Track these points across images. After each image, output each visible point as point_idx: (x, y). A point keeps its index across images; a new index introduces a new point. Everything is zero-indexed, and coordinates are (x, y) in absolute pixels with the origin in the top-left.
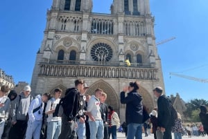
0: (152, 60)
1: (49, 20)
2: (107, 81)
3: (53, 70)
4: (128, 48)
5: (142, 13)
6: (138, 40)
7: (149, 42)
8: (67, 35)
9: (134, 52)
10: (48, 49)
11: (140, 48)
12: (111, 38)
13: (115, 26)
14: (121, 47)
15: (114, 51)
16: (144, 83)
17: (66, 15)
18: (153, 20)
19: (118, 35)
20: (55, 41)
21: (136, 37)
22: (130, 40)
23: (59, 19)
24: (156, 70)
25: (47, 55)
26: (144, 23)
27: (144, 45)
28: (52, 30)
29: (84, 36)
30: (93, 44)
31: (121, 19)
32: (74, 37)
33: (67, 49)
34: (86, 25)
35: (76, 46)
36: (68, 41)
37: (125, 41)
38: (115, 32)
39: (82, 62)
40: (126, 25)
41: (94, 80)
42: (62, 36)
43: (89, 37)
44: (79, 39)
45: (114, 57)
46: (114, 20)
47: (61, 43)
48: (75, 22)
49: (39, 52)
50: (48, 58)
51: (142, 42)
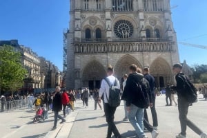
0: (170, 34)
2: (133, 55)
3: (85, 48)
4: (148, 23)
6: (156, 16)
7: (166, 17)
8: (91, 15)
9: (153, 28)
10: (77, 29)
11: (158, 23)
12: (132, 15)
13: (135, 3)
14: (142, 23)
15: (135, 27)
16: (164, 54)
19: (138, 11)
20: (82, 20)
21: (154, 13)
22: (149, 16)
25: (79, 35)
27: (162, 20)
28: (77, 10)
29: (108, 15)
30: (115, 21)
32: (98, 15)
33: (93, 27)
35: (101, 24)
36: (93, 20)
37: (145, 17)
38: (135, 8)
39: (109, 40)
42: (88, 15)
43: (112, 15)
44: (103, 17)
45: (136, 33)
47: (87, 23)
48: (97, 0)
49: (68, 32)
50: (80, 37)
51: (159, 17)
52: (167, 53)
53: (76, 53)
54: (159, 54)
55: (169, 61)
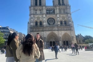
0: (70, 23)
1: (30, 10)
3: (35, 29)
4: (61, 19)
5: (66, 4)
6: (65, 16)
7: (69, 16)
8: (38, 16)
9: (63, 20)
10: (32, 22)
11: (65, 19)
12: (54, 16)
13: (55, 11)
15: (56, 20)
17: (36, 8)
18: (70, 7)
19: (57, 14)
20: (34, 18)
21: (64, 14)
22: (62, 16)
23: (34, 9)
24: (72, 27)
25: (32, 24)
26: (67, 8)
27: (67, 17)
28: (32, 14)
29: (44, 16)
30: (48, 18)
31: (58, 8)
32: (40, 16)
33: (38, 21)
34: (44, 11)
35: (42, 20)
36: (38, 18)
37: (60, 16)
39: (45, 26)
40: (60, 10)
41: (50, 32)
42: (36, 16)
43: (46, 16)
44: (42, 17)
45: (56, 23)
46: (55, 8)
47: (36, 19)
48: (40, 10)
49: (28, 23)
50: (33, 25)
51: (66, 16)
52: (69, 31)
53: (31, 31)
54: (66, 32)
55: (70, 34)
